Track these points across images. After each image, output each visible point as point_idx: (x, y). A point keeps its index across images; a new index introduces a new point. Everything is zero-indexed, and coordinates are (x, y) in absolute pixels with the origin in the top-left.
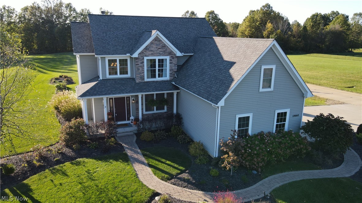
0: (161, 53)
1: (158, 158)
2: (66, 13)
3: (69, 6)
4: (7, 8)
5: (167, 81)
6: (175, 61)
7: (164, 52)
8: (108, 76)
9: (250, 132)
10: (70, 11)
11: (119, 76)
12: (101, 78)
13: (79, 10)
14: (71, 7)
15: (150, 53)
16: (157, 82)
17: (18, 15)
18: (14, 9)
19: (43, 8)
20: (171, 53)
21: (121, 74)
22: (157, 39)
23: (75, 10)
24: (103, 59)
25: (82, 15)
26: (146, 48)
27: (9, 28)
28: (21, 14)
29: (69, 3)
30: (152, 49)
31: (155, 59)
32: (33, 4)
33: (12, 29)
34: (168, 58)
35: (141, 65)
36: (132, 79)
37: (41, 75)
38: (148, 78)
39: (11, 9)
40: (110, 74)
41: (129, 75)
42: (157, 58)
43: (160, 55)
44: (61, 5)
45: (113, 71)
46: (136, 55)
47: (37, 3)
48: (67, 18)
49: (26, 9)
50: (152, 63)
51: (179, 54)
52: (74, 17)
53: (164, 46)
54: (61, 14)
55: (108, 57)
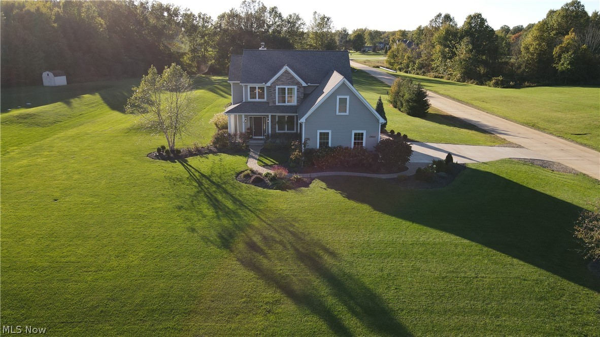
0: (290, 83)
1: (266, 157)
2: (269, 20)
3: (274, 10)
4: (202, 16)
5: (295, 106)
6: (302, 90)
7: (292, 82)
8: (249, 100)
9: (330, 145)
10: (275, 16)
11: (257, 100)
12: (244, 101)
13: (285, 16)
14: (276, 12)
15: (281, 83)
16: (286, 106)
17: (214, 24)
18: (210, 17)
19: (243, 15)
20: (298, 84)
21: (259, 98)
22: (286, 72)
23: (281, 17)
24: (246, 86)
25: (289, 22)
26: (278, 79)
27: (202, 41)
28: (218, 23)
29: (275, 7)
30: (283, 80)
31: (285, 88)
32: (231, 11)
33: (205, 43)
34: (296, 87)
35: (273, 92)
36: (267, 103)
37: (221, 99)
38: (279, 102)
39: (207, 18)
40: (251, 98)
41: (265, 100)
42: (287, 87)
43: (289, 84)
44: (263, 9)
45: (253, 96)
46: (269, 84)
47: (235, 9)
48: (269, 27)
49: (222, 17)
50: (282, 91)
51: (304, 84)
52: (278, 26)
53: (293, 77)
54: (264, 22)
55: (250, 85)
